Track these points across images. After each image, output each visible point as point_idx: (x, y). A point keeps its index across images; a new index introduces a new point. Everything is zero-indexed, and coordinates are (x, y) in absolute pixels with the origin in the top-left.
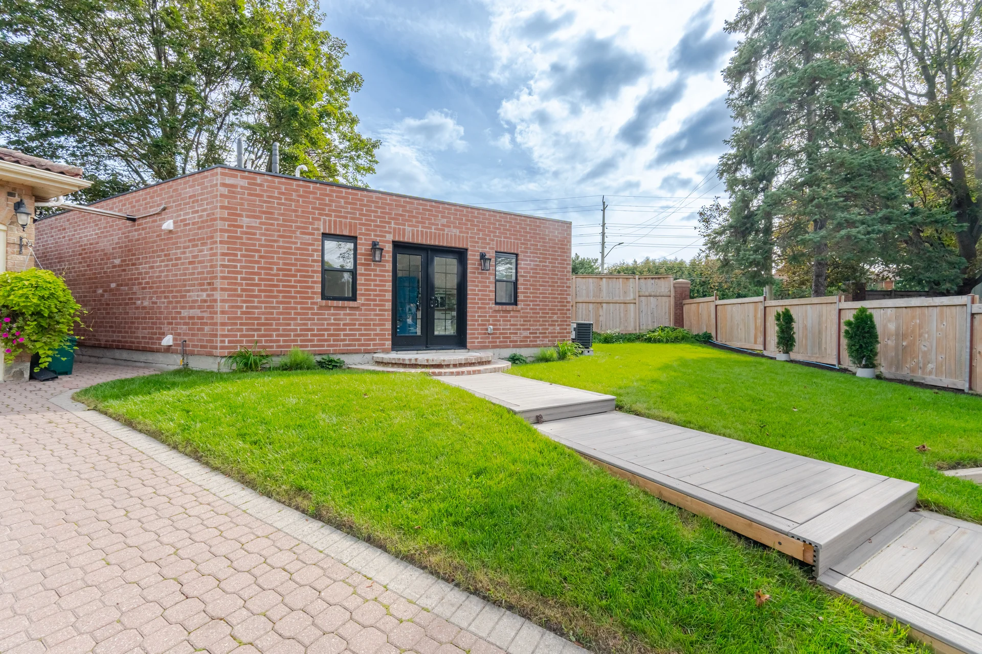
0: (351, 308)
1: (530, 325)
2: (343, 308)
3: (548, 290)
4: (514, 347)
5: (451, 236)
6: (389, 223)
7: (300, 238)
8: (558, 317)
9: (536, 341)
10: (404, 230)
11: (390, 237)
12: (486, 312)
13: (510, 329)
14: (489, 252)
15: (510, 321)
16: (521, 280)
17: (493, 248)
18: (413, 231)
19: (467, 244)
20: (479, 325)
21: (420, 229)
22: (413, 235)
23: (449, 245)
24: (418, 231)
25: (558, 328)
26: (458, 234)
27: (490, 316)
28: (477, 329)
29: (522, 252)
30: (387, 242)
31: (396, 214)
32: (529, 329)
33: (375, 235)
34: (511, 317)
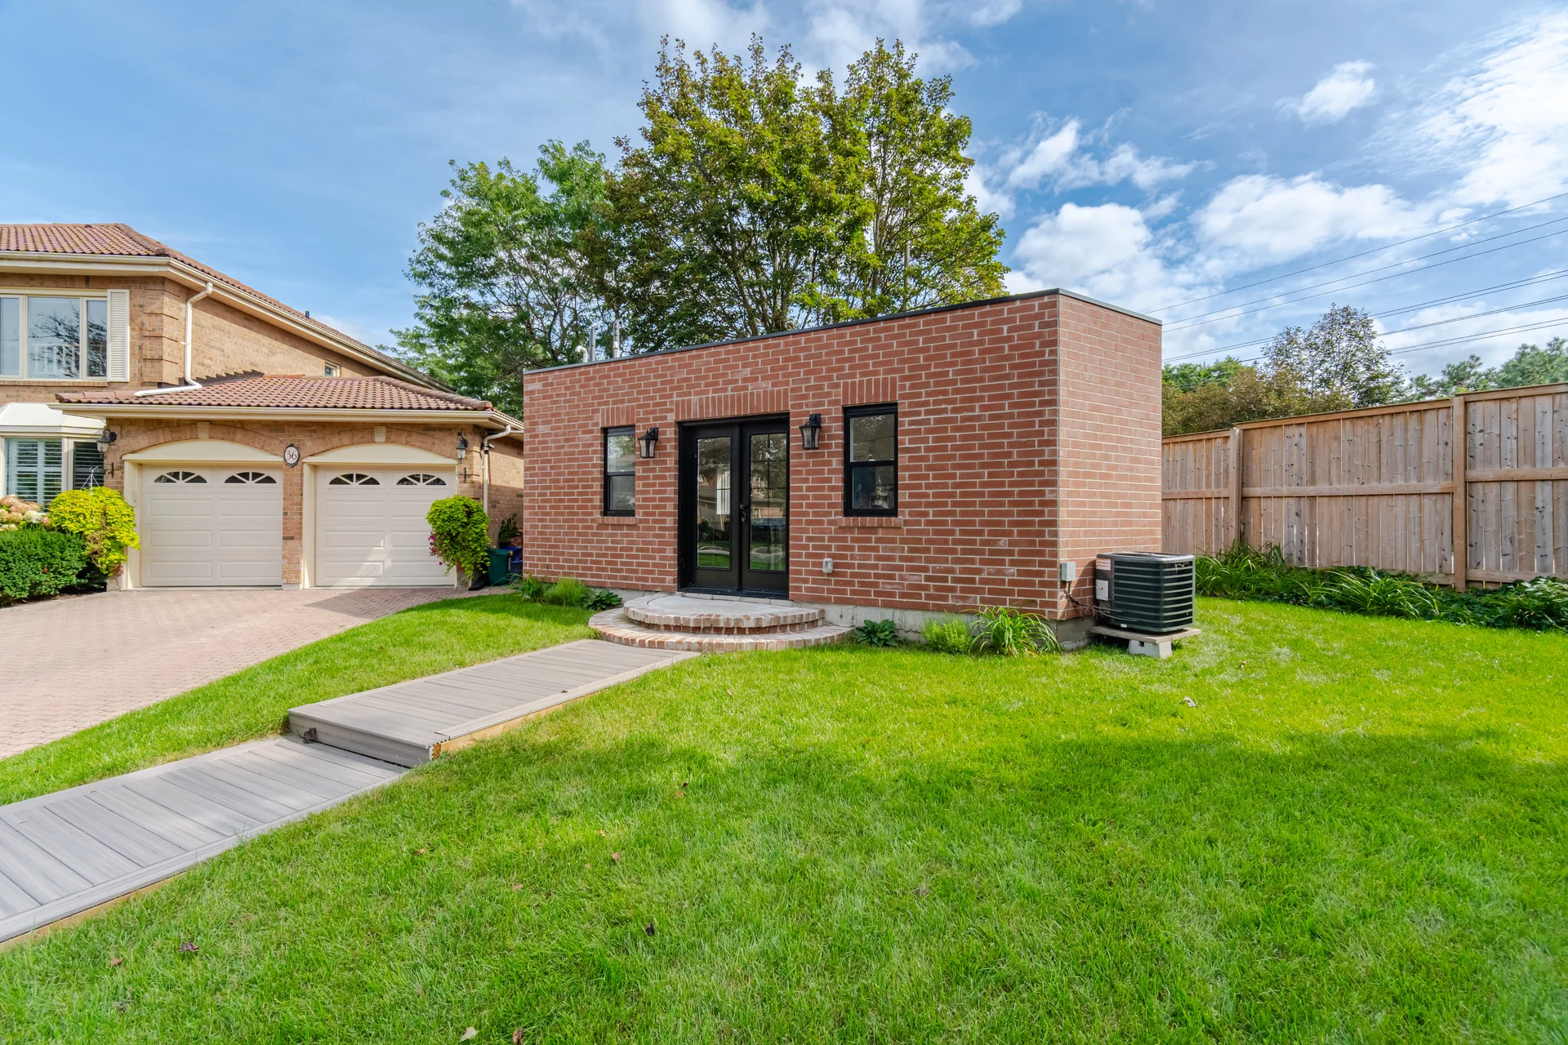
0: (629, 526)
1: (928, 560)
2: (620, 526)
3: (980, 476)
4: (886, 605)
5: (758, 395)
6: (671, 396)
7: (582, 439)
8: (1011, 543)
9: (945, 598)
10: (689, 401)
11: (671, 418)
12: (823, 531)
13: (875, 567)
14: (828, 412)
15: (876, 549)
16: (902, 459)
17: (836, 402)
18: (701, 399)
19: (786, 404)
20: (808, 555)
21: (710, 395)
22: (701, 407)
23: (755, 412)
24: (707, 399)
25: (1014, 570)
26: (770, 388)
27: (831, 539)
28: (806, 564)
29: (903, 397)
30: (669, 425)
31: (679, 381)
32: (925, 569)
33: (655, 419)
34: (878, 540)
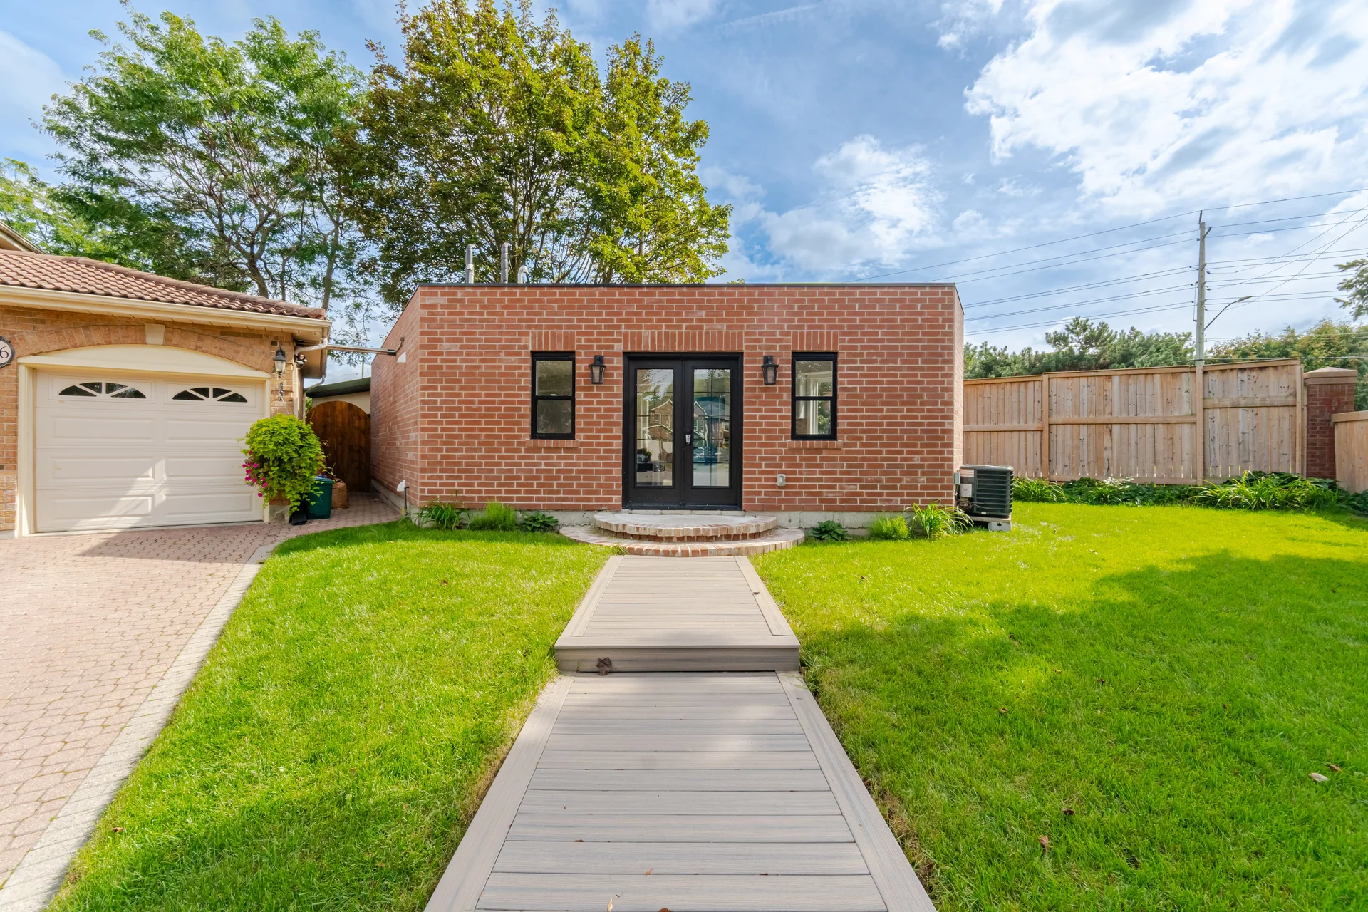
0: (567, 449)
1: (862, 473)
2: (557, 449)
3: (901, 411)
4: (828, 509)
5: (714, 334)
6: (619, 327)
7: (505, 360)
8: (923, 459)
9: (875, 501)
10: (640, 334)
11: (619, 348)
12: (775, 452)
13: (820, 480)
14: (780, 355)
15: (821, 466)
16: (842, 396)
17: (787, 347)
18: (653, 334)
19: (740, 345)
20: (761, 472)
21: (663, 330)
22: (653, 340)
23: (710, 350)
24: (660, 334)
25: (924, 478)
26: (725, 330)
27: (782, 459)
28: (759, 480)
29: (843, 348)
30: (616, 354)
31: (628, 314)
32: (860, 480)
33: (599, 347)
34: (823, 459)
